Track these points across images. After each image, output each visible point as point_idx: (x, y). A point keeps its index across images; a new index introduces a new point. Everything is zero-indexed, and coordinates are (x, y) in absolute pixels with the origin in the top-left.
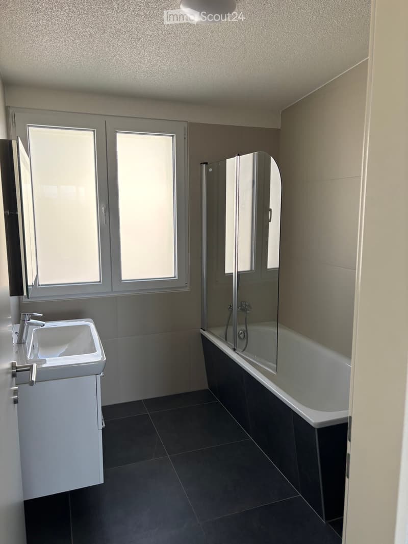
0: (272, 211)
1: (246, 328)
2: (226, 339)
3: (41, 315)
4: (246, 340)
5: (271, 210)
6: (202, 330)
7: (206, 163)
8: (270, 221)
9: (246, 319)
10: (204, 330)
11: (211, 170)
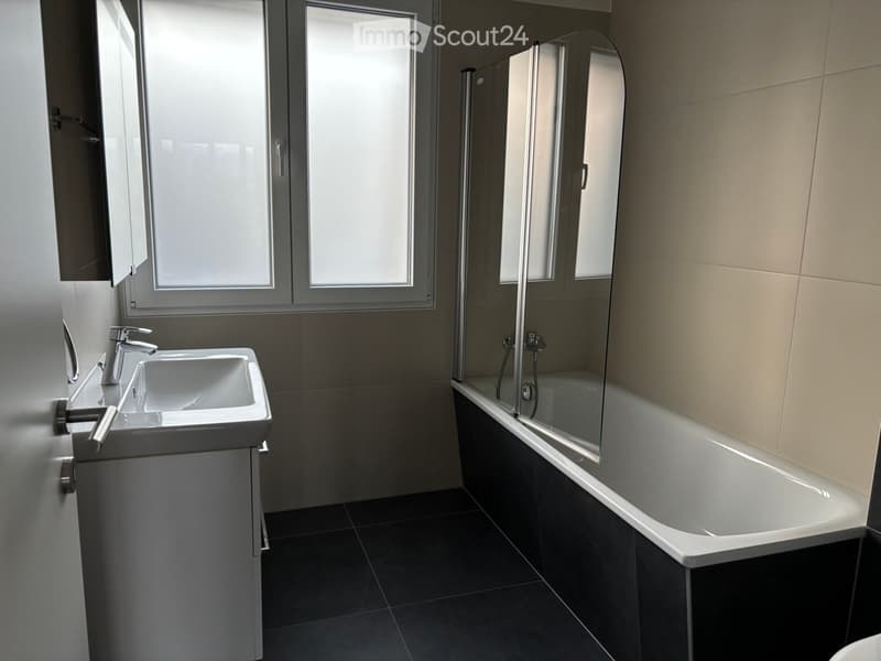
0: (589, 167)
1: (536, 382)
2: (498, 397)
3: (149, 331)
4: (533, 402)
5: (586, 167)
6: (454, 382)
7: (472, 70)
8: (584, 188)
9: (535, 363)
10: (459, 382)
11: (480, 81)
